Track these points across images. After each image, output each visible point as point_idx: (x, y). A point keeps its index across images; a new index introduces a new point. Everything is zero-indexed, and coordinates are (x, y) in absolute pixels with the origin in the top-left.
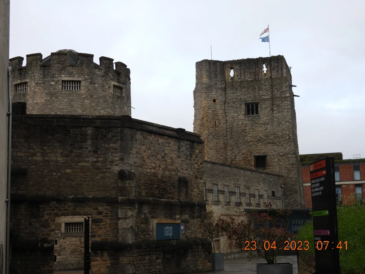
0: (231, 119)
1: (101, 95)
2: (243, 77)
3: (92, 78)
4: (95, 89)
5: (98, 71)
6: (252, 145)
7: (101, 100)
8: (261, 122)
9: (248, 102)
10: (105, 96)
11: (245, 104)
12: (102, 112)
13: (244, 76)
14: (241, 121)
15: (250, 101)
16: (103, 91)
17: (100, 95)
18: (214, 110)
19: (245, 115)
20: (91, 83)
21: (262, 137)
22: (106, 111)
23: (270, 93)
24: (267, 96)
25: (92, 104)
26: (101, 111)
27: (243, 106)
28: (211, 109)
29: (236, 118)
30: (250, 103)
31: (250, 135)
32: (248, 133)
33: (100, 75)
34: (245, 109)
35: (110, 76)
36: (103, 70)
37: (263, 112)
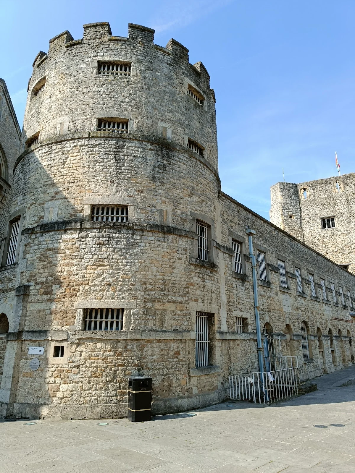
0: (308, 233)
1: (167, 90)
2: (316, 196)
3: (151, 62)
4: (157, 78)
5: (161, 54)
6: (332, 255)
7: (166, 97)
8: (339, 233)
9: (324, 216)
10: (174, 94)
11: (321, 218)
12: (169, 116)
13: (318, 194)
14: (318, 234)
15: (325, 215)
16: (169, 84)
17: (164, 88)
18: (291, 225)
19: (322, 228)
20: (149, 69)
21: (342, 247)
22: (175, 116)
23: (346, 207)
24: (344, 209)
25: (150, 99)
26: (166, 114)
27: (319, 221)
28: (288, 224)
29: (312, 232)
30: (326, 218)
31: (328, 246)
32: (327, 244)
33: (166, 61)
34: (321, 223)
35: (182, 69)
36: (170, 56)
37: (340, 224)
